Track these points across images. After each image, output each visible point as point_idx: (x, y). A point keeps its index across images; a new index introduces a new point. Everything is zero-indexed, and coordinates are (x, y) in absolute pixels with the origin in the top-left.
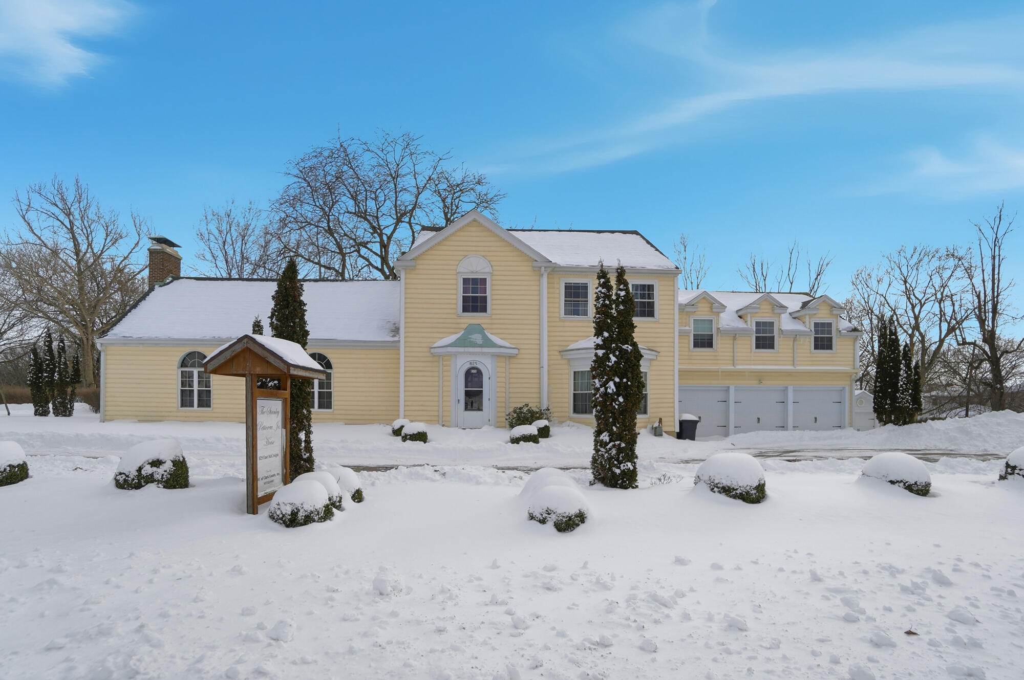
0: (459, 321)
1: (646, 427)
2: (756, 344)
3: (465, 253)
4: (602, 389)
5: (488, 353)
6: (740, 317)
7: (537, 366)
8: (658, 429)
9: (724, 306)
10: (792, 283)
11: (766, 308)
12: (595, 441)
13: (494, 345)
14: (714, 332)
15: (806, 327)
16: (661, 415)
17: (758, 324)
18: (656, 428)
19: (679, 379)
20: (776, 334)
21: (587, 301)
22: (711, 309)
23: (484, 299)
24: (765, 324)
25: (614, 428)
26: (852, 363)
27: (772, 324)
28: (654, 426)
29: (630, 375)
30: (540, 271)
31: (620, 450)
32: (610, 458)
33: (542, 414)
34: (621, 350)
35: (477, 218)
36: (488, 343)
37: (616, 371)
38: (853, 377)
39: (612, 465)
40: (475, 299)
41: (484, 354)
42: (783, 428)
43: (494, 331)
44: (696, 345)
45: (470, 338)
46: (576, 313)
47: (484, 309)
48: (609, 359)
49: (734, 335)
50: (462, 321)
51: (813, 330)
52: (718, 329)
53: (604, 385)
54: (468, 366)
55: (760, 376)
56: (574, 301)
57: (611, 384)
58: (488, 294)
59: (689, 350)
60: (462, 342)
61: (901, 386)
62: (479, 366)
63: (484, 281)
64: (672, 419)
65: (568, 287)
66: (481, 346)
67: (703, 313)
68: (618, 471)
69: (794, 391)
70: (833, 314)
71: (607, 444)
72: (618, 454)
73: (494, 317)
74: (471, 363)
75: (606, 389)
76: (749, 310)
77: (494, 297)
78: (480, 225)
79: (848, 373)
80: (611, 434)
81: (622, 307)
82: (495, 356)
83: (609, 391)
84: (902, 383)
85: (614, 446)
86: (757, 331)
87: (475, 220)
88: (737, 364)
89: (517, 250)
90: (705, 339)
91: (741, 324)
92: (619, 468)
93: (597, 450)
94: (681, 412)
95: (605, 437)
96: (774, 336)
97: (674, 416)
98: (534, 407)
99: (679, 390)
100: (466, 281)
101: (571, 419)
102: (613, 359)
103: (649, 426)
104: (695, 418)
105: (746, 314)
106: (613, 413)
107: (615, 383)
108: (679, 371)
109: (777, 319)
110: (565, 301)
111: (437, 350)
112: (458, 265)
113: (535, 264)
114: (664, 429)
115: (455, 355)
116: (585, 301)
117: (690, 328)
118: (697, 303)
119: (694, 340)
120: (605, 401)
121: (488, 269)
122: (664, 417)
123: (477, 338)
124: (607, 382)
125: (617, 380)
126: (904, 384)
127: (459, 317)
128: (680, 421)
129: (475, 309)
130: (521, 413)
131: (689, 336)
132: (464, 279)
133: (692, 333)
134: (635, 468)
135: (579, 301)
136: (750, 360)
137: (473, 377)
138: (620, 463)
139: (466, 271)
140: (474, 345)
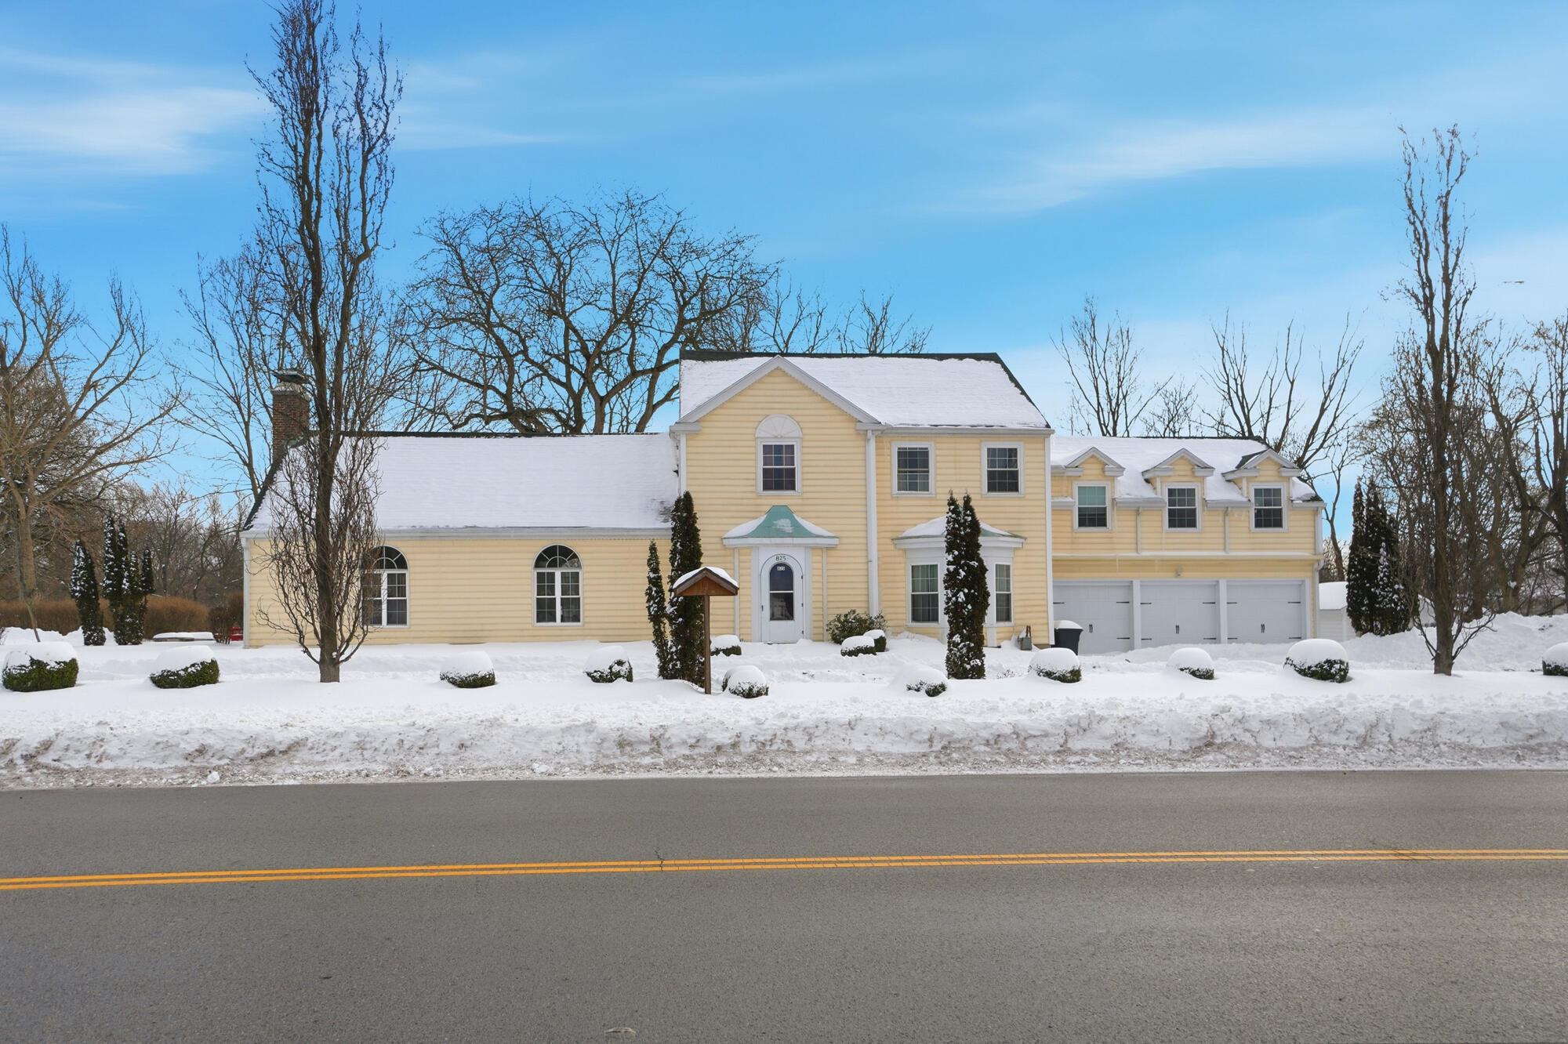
0: (758, 501)
1: (1010, 639)
2: (1170, 521)
3: (767, 412)
4: (954, 599)
5: (799, 545)
6: (1147, 481)
7: (864, 560)
8: (1025, 641)
9: (1121, 467)
10: (1292, 383)
11: (1183, 468)
12: (949, 642)
13: (808, 534)
14: (1108, 504)
15: (1242, 495)
16: (1029, 622)
17: (1171, 492)
18: (1022, 639)
19: (1054, 572)
20: (1198, 505)
21: (928, 472)
22: (1104, 472)
23: (792, 472)
24: (1182, 491)
25: (965, 631)
26: (1312, 546)
27: (1192, 492)
28: (1021, 637)
29: (976, 587)
30: (866, 435)
31: (969, 649)
32: (961, 657)
33: (872, 622)
34: (969, 566)
35: (782, 367)
36: (799, 531)
37: (964, 583)
38: (1316, 566)
39: (963, 662)
40: (779, 472)
41: (794, 545)
42: (1214, 639)
43: (806, 514)
44: (1082, 523)
45: (776, 525)
46: (913, 487)
47: (792, 486)
48: (959, 574)
49: (1137, 509)
50: (764, 501)
51: (1253, 500)
52: (1114, 499)
53: (955, 595)
54: (774, 562)
55: (1177, 567)
56: (910, 472)
57: (961, 594)
58: (797, 465)
59: (1073, 531)
60: (767, 530)
61: (1382, 579)
62: (789, 562)
63: (790, 449)
64: (1045, 627)
65: (902, 453)
66: (791, 536)
67: (1091, 478)
68: (968, 667)
69: (1229, 586)
70: (1281, 477)
71: (959, 644)
72: (968, 652)
73: (806, 495)
74: (777, 558)
75: (957, 598)
76: (1157, 473)
77: (806, 470)
78: (785, 374)
79: (1305, 560)
80: (962, 636)
81: (968, 530)
82: (807, 547)
83: (960, 600)
84: (1382, 575)
85: (964, 646)
86: (1171, 503)
87: (778, 369)
88: (1143, 549)
89: (835, 407)
90: (1094, 515)
91: (1147, 492)
92: (969, 664)
93: (950, 650)
94: (1057, 618)
95: (957, 638)
96: (1195, 510)
97: (1048, 624)
98: (861, 613)
99: (1054, 586)
100: (767, 449)
101: (909, 629)
102: (963, 573)
103: (1014, 638)
104: (1077, 626)
105: (1155, 478)
106: (963, 618)
107: (964, 593)
108: (1053, 560)
109: (1199, 484)
110: (899, 472)
111: (732, 542)
112: (756, 428)
113: (859, 426)
114: (1034, 641)
115: (757, 547)
116: (924, 472)
117: (1074, 501)
118: (1083, 463)
119: (1079, 515)
120: (956, 609)
121: (797, 433)
122: (1035, 624)
123: (784, 524)
124: (958, 592)
125: (966, 591)
126: (1385, 575)
127: (760, 497)
128: (1055, 630)
129: (779, 486)
130: (847, 621)
131: (1072, 511)
132: (764, 446)
133: (1077, 506)
134: (983, 664)
135: (916, 472)
136: (1161, 543)
137: (781, 577)
138: (970, 659)
139: (768, 436)
140: (781, 534)
